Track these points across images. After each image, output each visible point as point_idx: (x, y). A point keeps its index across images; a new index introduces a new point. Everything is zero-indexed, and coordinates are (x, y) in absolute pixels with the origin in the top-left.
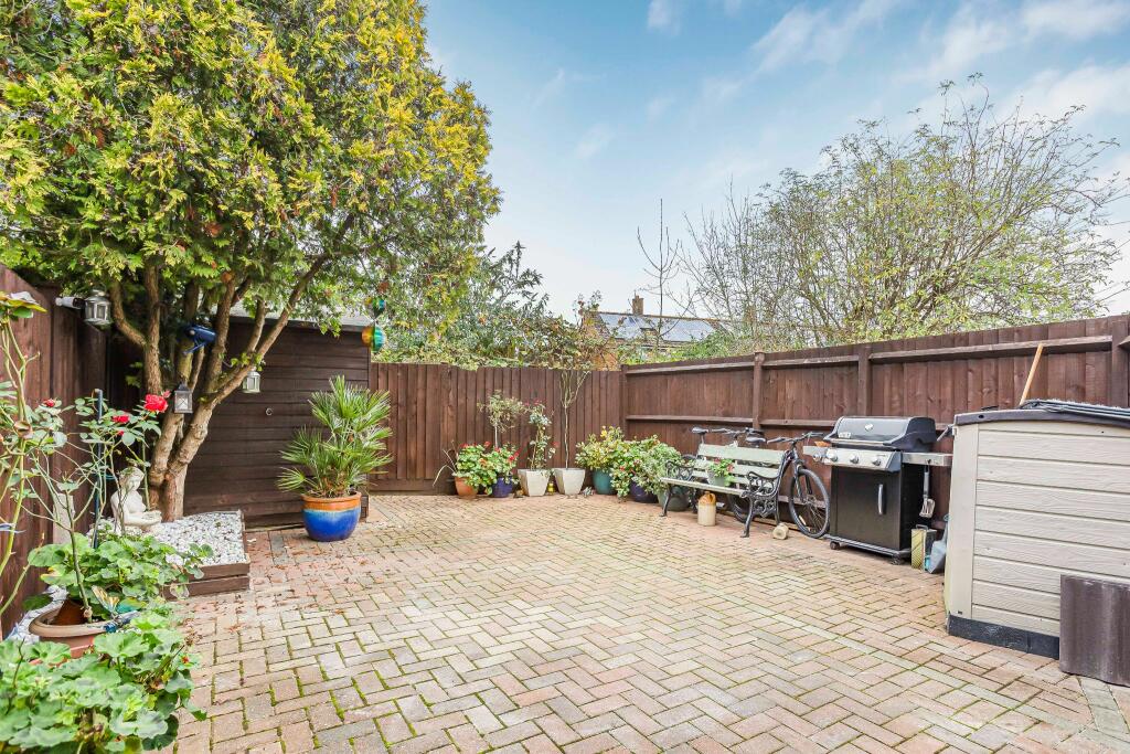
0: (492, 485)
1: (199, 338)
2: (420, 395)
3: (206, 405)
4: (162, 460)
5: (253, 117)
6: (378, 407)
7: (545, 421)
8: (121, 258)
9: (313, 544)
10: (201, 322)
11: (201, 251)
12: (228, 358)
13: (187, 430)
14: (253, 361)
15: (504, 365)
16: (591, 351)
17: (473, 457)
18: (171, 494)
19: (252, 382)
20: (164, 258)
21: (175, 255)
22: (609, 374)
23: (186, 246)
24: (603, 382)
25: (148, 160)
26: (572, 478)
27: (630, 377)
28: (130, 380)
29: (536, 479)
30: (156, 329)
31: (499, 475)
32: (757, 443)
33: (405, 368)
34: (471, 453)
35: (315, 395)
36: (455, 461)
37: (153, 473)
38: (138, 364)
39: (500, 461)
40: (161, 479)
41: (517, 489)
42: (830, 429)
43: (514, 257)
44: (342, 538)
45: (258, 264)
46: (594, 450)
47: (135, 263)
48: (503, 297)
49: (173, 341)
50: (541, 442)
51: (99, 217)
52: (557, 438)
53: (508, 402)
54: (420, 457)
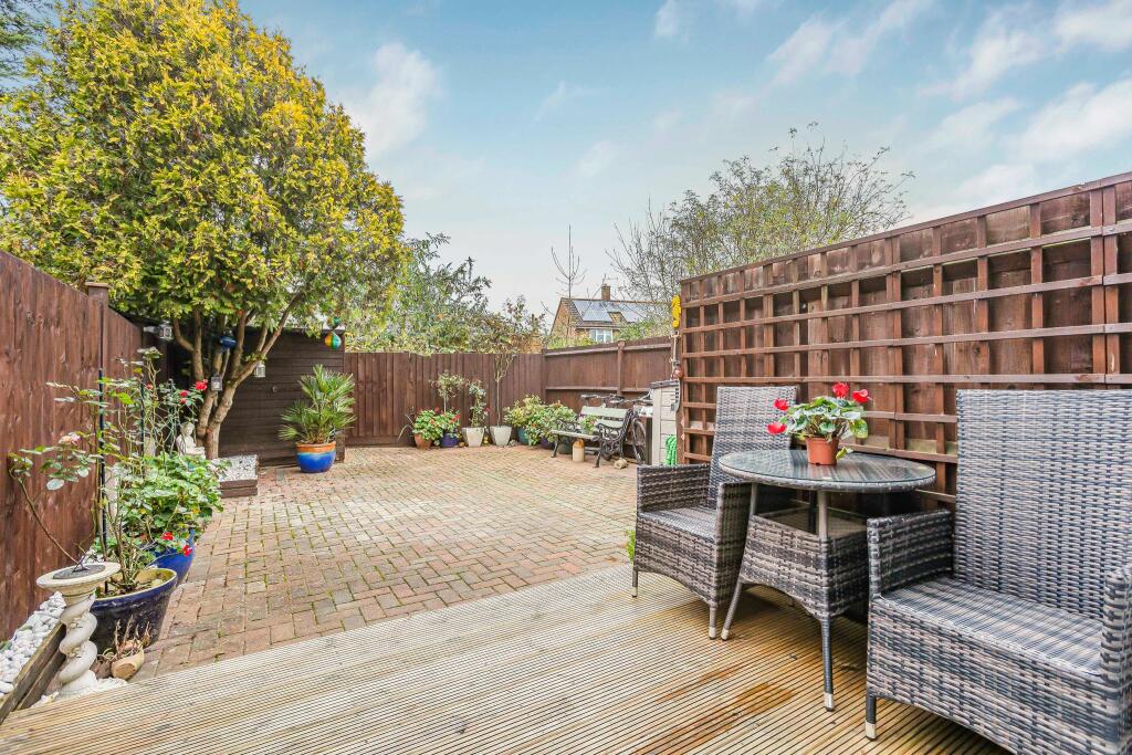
0: (439, 439)
1: (226, 345)
2: (389, 374)
3: (231, 385)
4: (205, 420)
5: (252, 227)
6: (347, 383)
7: (481, 392)
8: (180, 307)
9: (303, 475)
10: (227, 335)
11: (224, 299)
12: (245, 355)
13: (220, 401)
14: (259, 358)
15: (452, 352)
16: (520, 339)
17: (426, 419)
18: (210, 442)
19: (260, 369)
20: (203, 306)
21: (210, 304)
22: (532, 356)
23: (216, 298)
24: (528, 361)
25: (194, 257)
26: (502, 433)
27: (548, 358)
28: (184, 371)
29: (474, 434)
30: (200, 340)
31: (445, 431)
32: (617, 404)
33: (377, 355)
34: (426, 415)
35: (303, 378)
36: (415, 422)
37: (199, 428)
38: (189, 362)
39: (446, 421)
40: (203, 432)
41: (461, 441)
42: (646, 393)
43: (466, 268)
44: (322, 471)
45: (257, 305)
46: (518, 413)
47: (188, 309)
48: (459, 299)
49: (210, 347)
50: (479, 408)
51: (169, 287)
52: (492, 404)
53: (453, 379)
54: (390, 420)
